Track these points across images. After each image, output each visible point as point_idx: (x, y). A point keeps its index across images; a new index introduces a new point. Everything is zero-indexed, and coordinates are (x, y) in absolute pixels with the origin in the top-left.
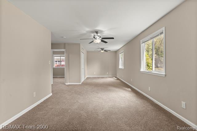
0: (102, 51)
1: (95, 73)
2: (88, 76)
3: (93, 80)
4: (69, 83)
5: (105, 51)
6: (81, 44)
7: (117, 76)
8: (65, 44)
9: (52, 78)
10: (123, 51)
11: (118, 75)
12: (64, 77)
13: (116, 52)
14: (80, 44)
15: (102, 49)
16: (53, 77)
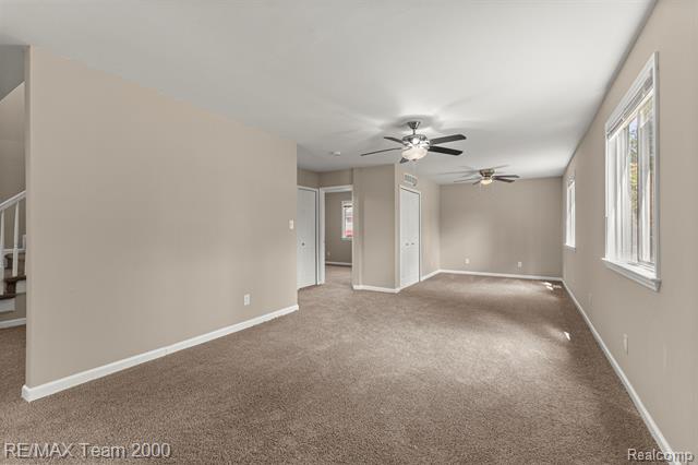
0: (484, 182)
1: (467, 261)
2: (442, 268)
3: (448, 286)
4: (364, 284)
5: (497, 178)
7: (561, 276)
8: (352, 170)
9: (323, 266)
11: (565, 276)
12: (350, 266)
13: (559, 180)
15: (486, 174)
16: (326, 265)
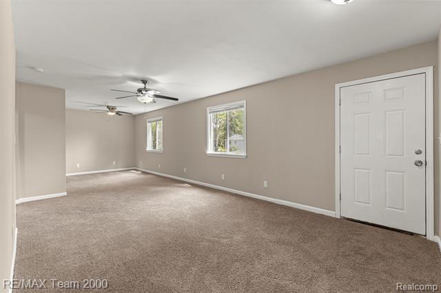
0: (110, 114)
1: (78, 165)
5: (118, 113)
6: (66, 92)
10: (161, 118)
14: (64, 90)
15: (111, 109)
